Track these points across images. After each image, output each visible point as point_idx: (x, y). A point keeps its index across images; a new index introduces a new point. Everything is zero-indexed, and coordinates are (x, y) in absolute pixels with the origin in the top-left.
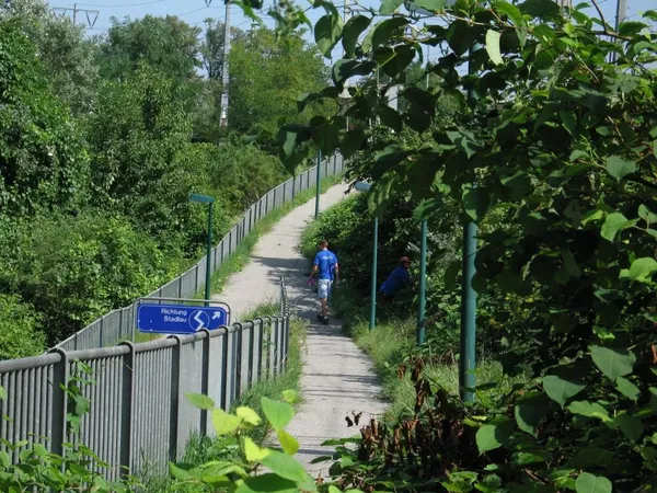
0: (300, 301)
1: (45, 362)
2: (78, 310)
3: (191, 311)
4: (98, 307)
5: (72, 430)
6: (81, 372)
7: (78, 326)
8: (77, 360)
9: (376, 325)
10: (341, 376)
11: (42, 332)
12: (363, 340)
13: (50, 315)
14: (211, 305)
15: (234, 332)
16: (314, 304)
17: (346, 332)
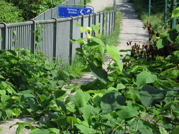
0: (122, 6)
1: (28, 24)
2: (35, 9)
3: (79, 10)
4: (43, 8)
5: (37, 46)
6: (40, 28)
7: (35, 15)
8: (38, 23)
9: (151, 15)
10: (135, 34)
11: (22, 17)
12: (145, 21)
13: (25, 11)
14: (87, 7)
15: (93, 16)
16: (127, 7)
17: (139, 18)
